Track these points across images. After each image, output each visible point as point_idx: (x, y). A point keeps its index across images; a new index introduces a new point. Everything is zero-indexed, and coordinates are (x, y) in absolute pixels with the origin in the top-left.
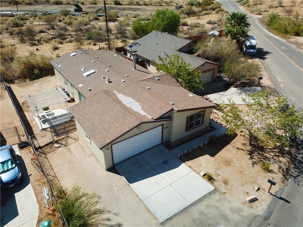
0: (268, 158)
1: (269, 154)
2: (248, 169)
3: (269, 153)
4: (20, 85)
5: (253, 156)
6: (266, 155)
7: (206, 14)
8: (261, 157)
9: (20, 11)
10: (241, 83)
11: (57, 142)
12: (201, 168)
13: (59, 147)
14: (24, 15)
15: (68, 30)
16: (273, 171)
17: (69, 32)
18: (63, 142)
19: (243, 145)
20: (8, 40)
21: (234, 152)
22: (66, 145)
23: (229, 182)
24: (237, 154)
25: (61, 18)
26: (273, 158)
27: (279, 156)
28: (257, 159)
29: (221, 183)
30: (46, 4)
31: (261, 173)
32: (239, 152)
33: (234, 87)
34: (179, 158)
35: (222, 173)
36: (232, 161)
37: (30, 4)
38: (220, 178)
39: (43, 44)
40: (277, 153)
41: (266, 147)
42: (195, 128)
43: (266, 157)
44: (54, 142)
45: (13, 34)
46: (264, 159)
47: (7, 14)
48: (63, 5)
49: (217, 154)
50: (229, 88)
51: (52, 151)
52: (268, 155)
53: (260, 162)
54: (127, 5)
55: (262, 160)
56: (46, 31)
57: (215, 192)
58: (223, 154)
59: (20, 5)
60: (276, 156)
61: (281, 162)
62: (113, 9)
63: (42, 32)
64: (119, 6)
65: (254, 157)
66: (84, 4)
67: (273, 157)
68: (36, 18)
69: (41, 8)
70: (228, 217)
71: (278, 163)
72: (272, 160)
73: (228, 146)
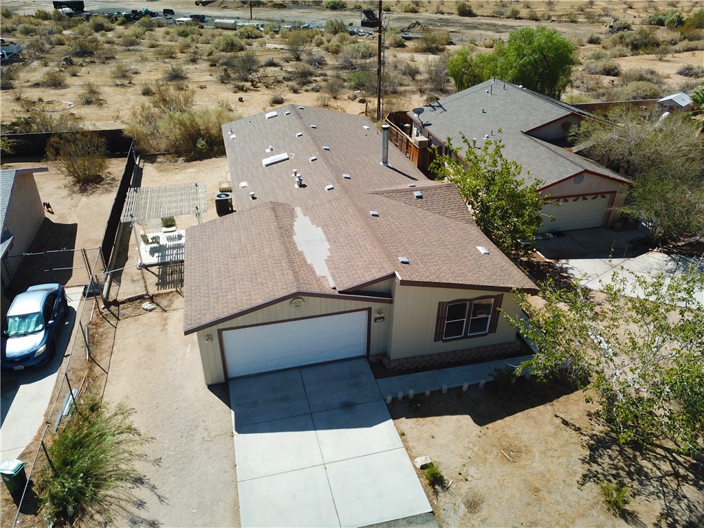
0: (646, 475)
1: (655, 465)
2: (561, 487)
3: (657, 462)
4: (161, 168)
5: (601, 456)
6: (644, 463)
7: (688, 50)
8: (622, 464)
9: (256, 19)
10: (690, 244)
11: (152, 299)
12: (429, 445)
13: (151, 310)
14: (258, 29)
15: (326, 64)
16: (636, 516)
17: (325, 68)
18: (164, 302)
19: (588, 415)
20: (200, 77)
21: (550, 429)
22: (166, 309)
23: (483, 505)
24: (555, 435)
25: (323, 38)
26: (659, 479)
27: (685, 478)
28: (606, 468)
29: (459, 500)
30: (312, 8)
31: (594, 512)
32: (564, 433)
33: (660, 252)
34: (387, 404)
35: (480, 475)
36: (528, 451)
37: (281, 6)
38: (465, 487)
39: (258, 91)
40: (685, 467)
41: (658, 442)
42: (466, 337)
43: (640, 470)
44: (147, 297)
45: (215, 65)
46: (630, 474)
47: (227, 24)
48: (345, 10)
49: (495, 421)
50: (646, 251)
51: (133, 315)
52: (650, 466)
53: (611, 478)
54: (487, 16)
55: (622, 473)
56: (282, 63)
57: (427, 521)
58: (512, 425)
59: (261, 8)
60: (676, 475)
61: (679, 497)
62: (450, 26)
63: (271, 64)
64: (467, 20)
65: (599, 460)
66: (390, 11)
67: (663, 477)
68: (277, 36)
69: (298, 15)
71: (671, 498)
72: (655, 484)
73: (541, 408)
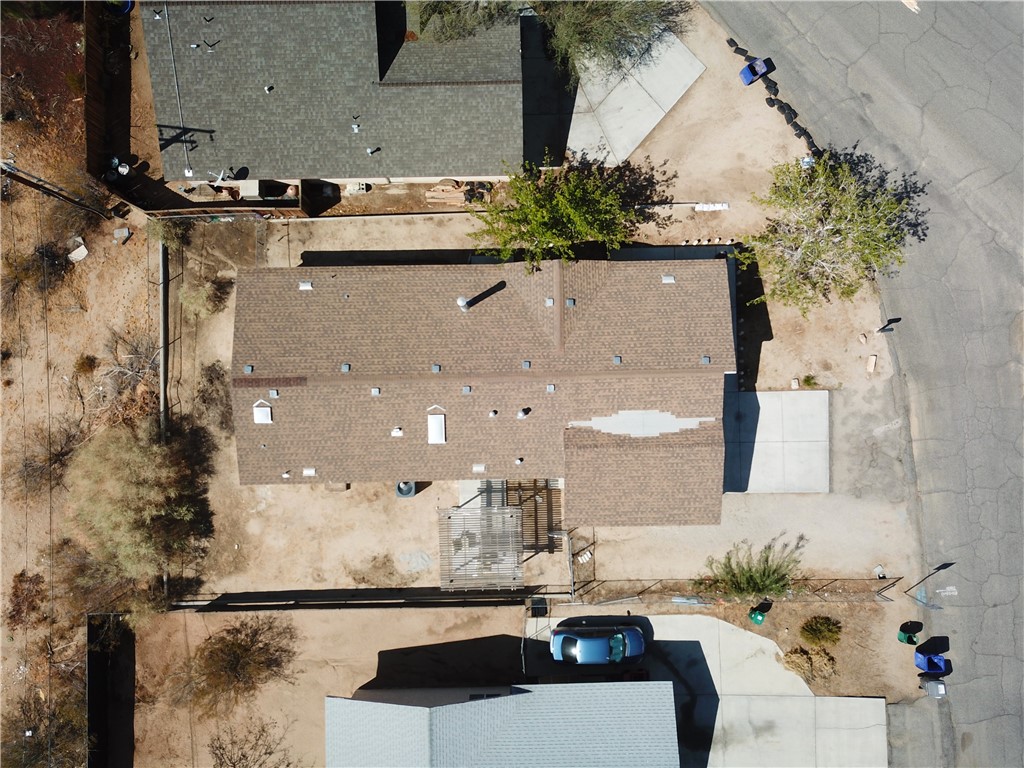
29: (822, 373)
35: (809, 355)
38: (815, 366)
57: (833, 395)
70: (872, 413)
